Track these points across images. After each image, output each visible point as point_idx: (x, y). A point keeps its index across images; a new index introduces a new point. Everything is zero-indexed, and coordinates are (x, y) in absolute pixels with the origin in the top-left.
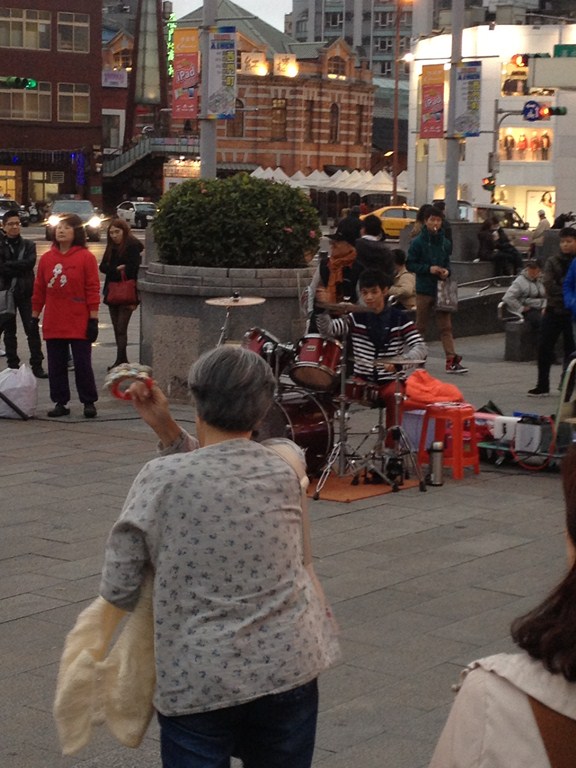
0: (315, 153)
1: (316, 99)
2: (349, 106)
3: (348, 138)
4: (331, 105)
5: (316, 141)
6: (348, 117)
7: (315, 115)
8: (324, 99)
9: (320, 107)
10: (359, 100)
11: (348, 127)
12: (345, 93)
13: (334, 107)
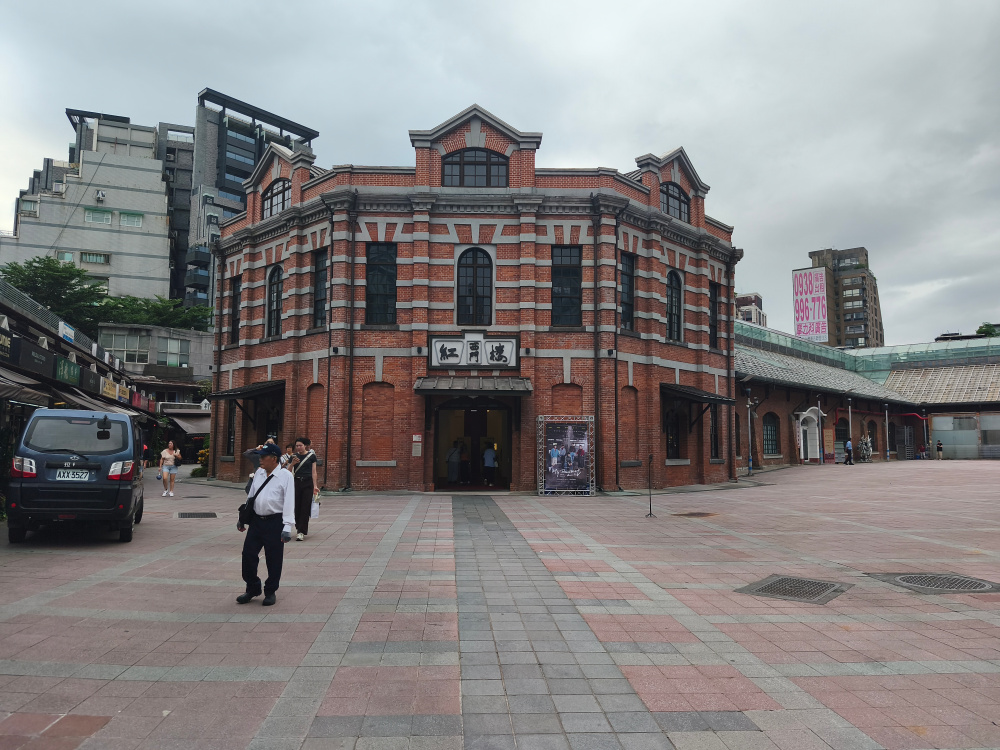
0: (642, 359)
1: (641, 251)
2: (698, 279)
3: (697, 336)
4: (668, 271)
5: (643, 336)
6: (697, 299)
7: (640, 283)
8: (656, 253)
9: (649, 269)
10: (713, 273)
11: (697, 317)
12: (690, 254)
13: (674, 275)
